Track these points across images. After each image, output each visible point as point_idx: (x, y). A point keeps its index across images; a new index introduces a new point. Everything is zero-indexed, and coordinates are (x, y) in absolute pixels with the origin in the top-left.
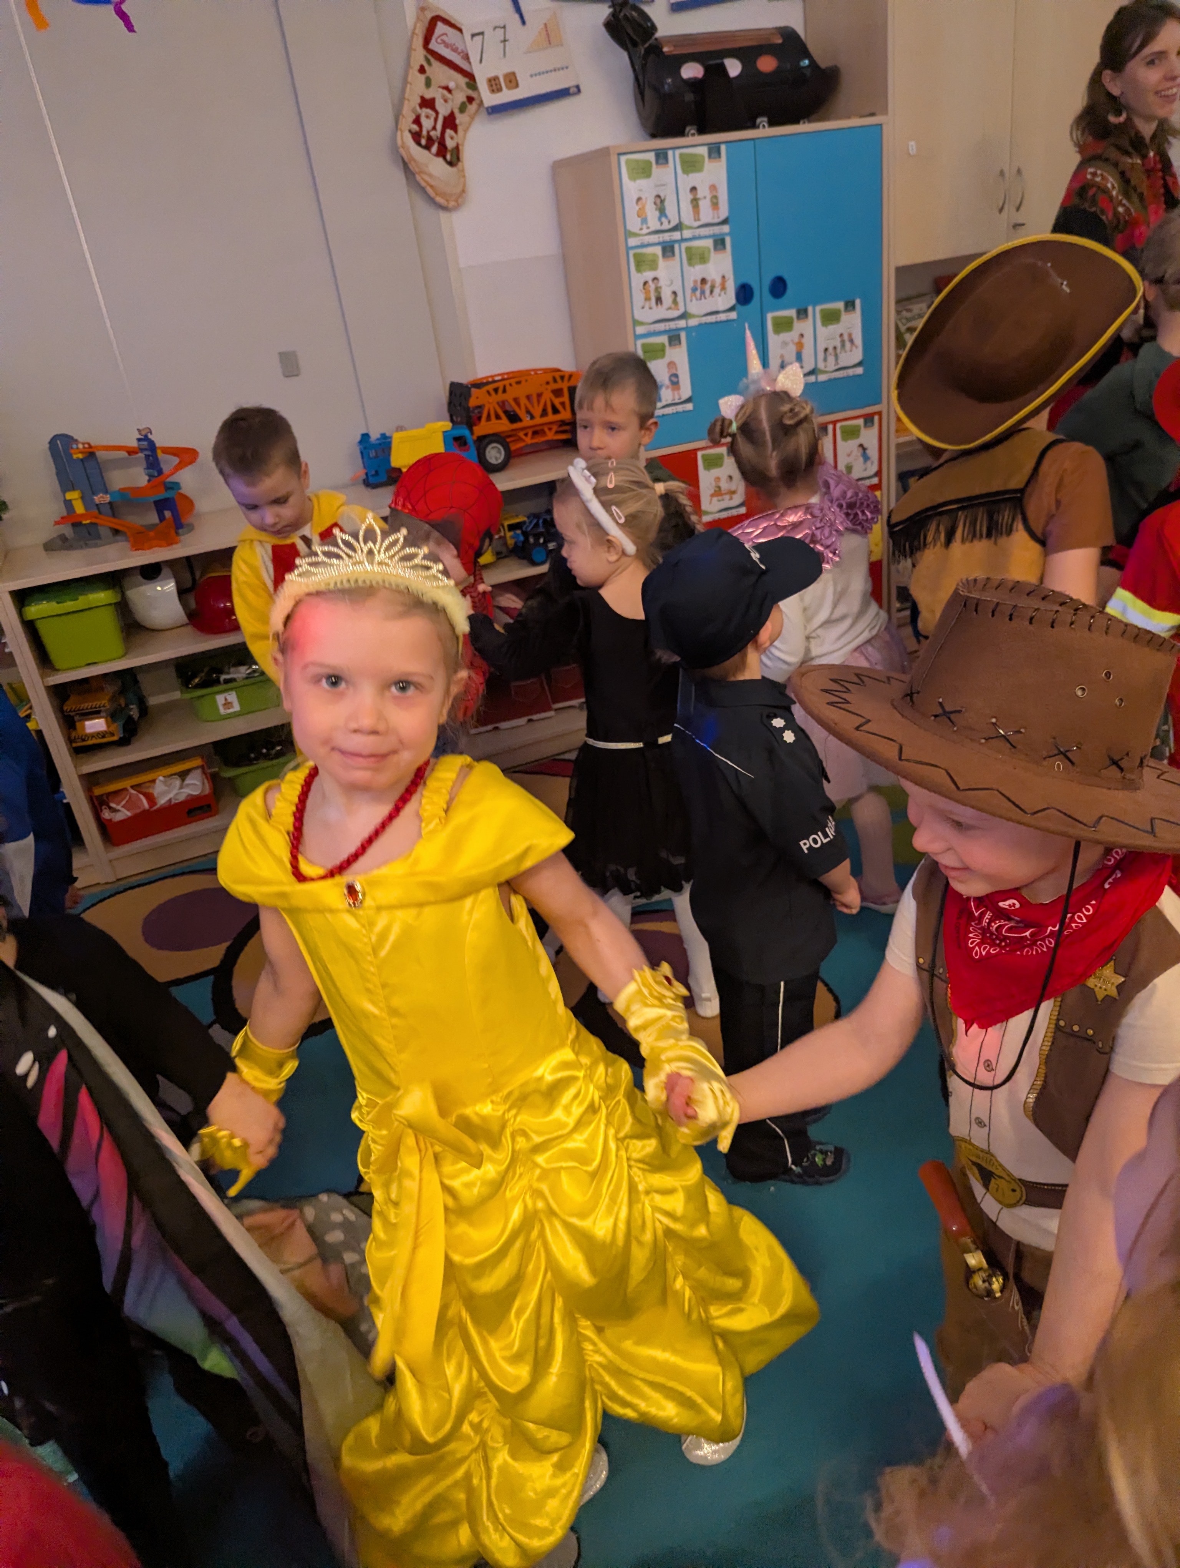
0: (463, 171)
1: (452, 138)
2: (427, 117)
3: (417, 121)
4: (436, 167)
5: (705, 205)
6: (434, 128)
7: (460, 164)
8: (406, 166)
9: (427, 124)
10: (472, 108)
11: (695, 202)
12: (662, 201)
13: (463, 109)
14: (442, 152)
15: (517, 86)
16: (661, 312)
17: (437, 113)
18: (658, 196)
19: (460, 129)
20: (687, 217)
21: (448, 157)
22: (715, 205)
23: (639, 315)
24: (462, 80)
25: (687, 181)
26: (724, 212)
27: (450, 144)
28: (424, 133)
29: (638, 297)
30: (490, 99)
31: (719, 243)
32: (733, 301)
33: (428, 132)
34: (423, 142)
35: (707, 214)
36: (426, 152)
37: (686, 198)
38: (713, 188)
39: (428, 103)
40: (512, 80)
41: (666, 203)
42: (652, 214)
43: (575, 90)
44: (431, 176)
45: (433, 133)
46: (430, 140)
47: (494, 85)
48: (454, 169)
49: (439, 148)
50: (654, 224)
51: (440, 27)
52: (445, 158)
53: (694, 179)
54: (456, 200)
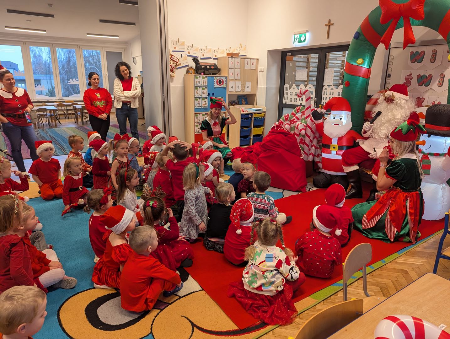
0: (175, 73)
4: (171, 73)
5: (204, 83)
6: (171, 68)
13: (175, 66)
16: (198, 95)
19: (175, 68)
20: (202, 84)
21: (173, 72)
22: (206, 83)
23: (195, 95)
24: (176, 63)
25: (202, 80)
26: (207, 84)
29: (195, 93)
31: (206, 87)
32: (207, 95)
35: (205, 84)
37: (202, 82)
38: (206, 81)
39: (170, 65)
41: (200, 82)
42: (198, 83)
51: (173, 56)
53: (203, 80)
54: (173, 77)
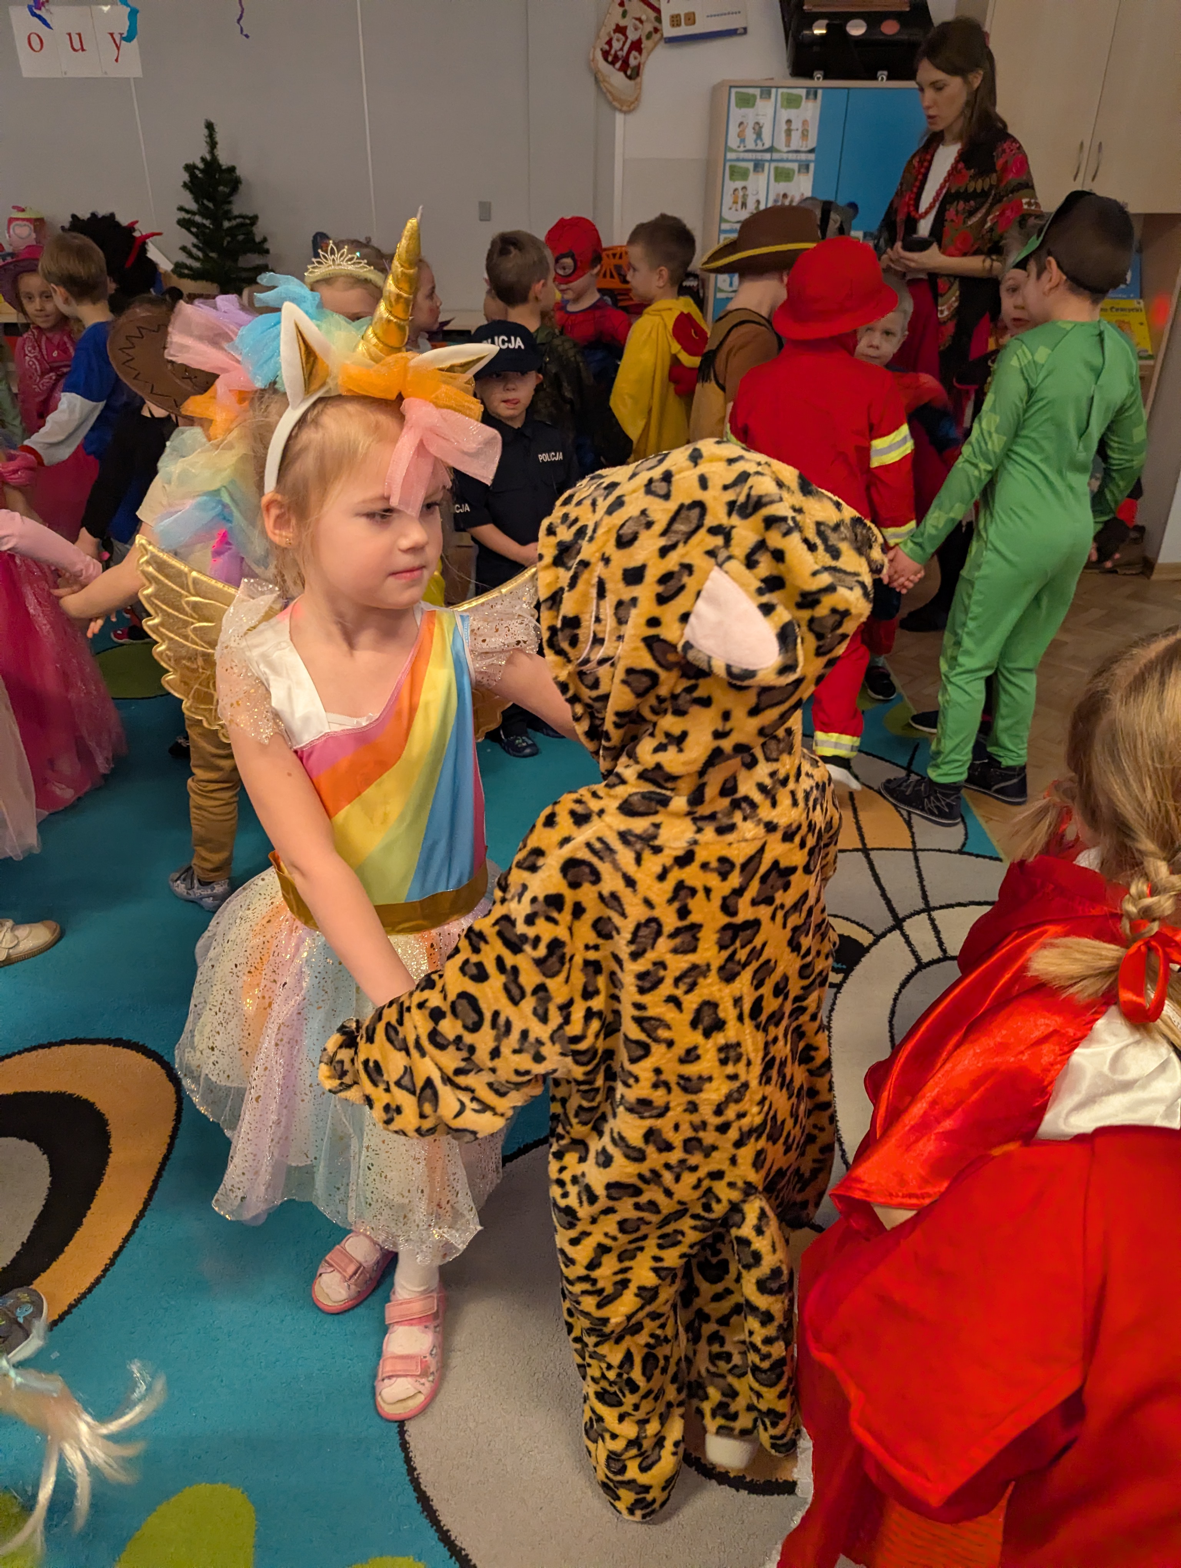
0: (641, 83)
1: (635, 58)
2: (618, 40)
3: (609, 43)
5: (796, 136)
7: (638, 79)
8: (596, 78)
9: (616, 45)
10: (656, 37)
11: (789, 132)
12: (761, 128)
13: (649, 36)
14: (625, 67)
15: (694, 23)
17: (627, 38)
18: (757, 123)
19: (644, 52)
20: (781, 144)
21: (629, 72)
22: (805, 135)
23: (726, 214)
24: (652, 14)
25: (785, 114)
26: (812, 143)
27: (633, 62)
28: (613, 52)
29: (728, 199)
30: (669, 31)
31: (804, 168)
33: (616, 52)
34: (610, 59)
35: (796, 142)
36: (610, 67)
37: (781, 128)
38: (805, 122)
39: (621, 30)
40: (691, 19)
41: (763, 130)
42: (750, 136)
43: (742, 31)
44: (612, 85)
45: (620, 53)
46: (616, 58)
47: (675, 21)
48: (632, 83)
49: (621, 66)
50: (750, 145)
52: (625, 73)
53: (791, 113)
54: (629, 106)
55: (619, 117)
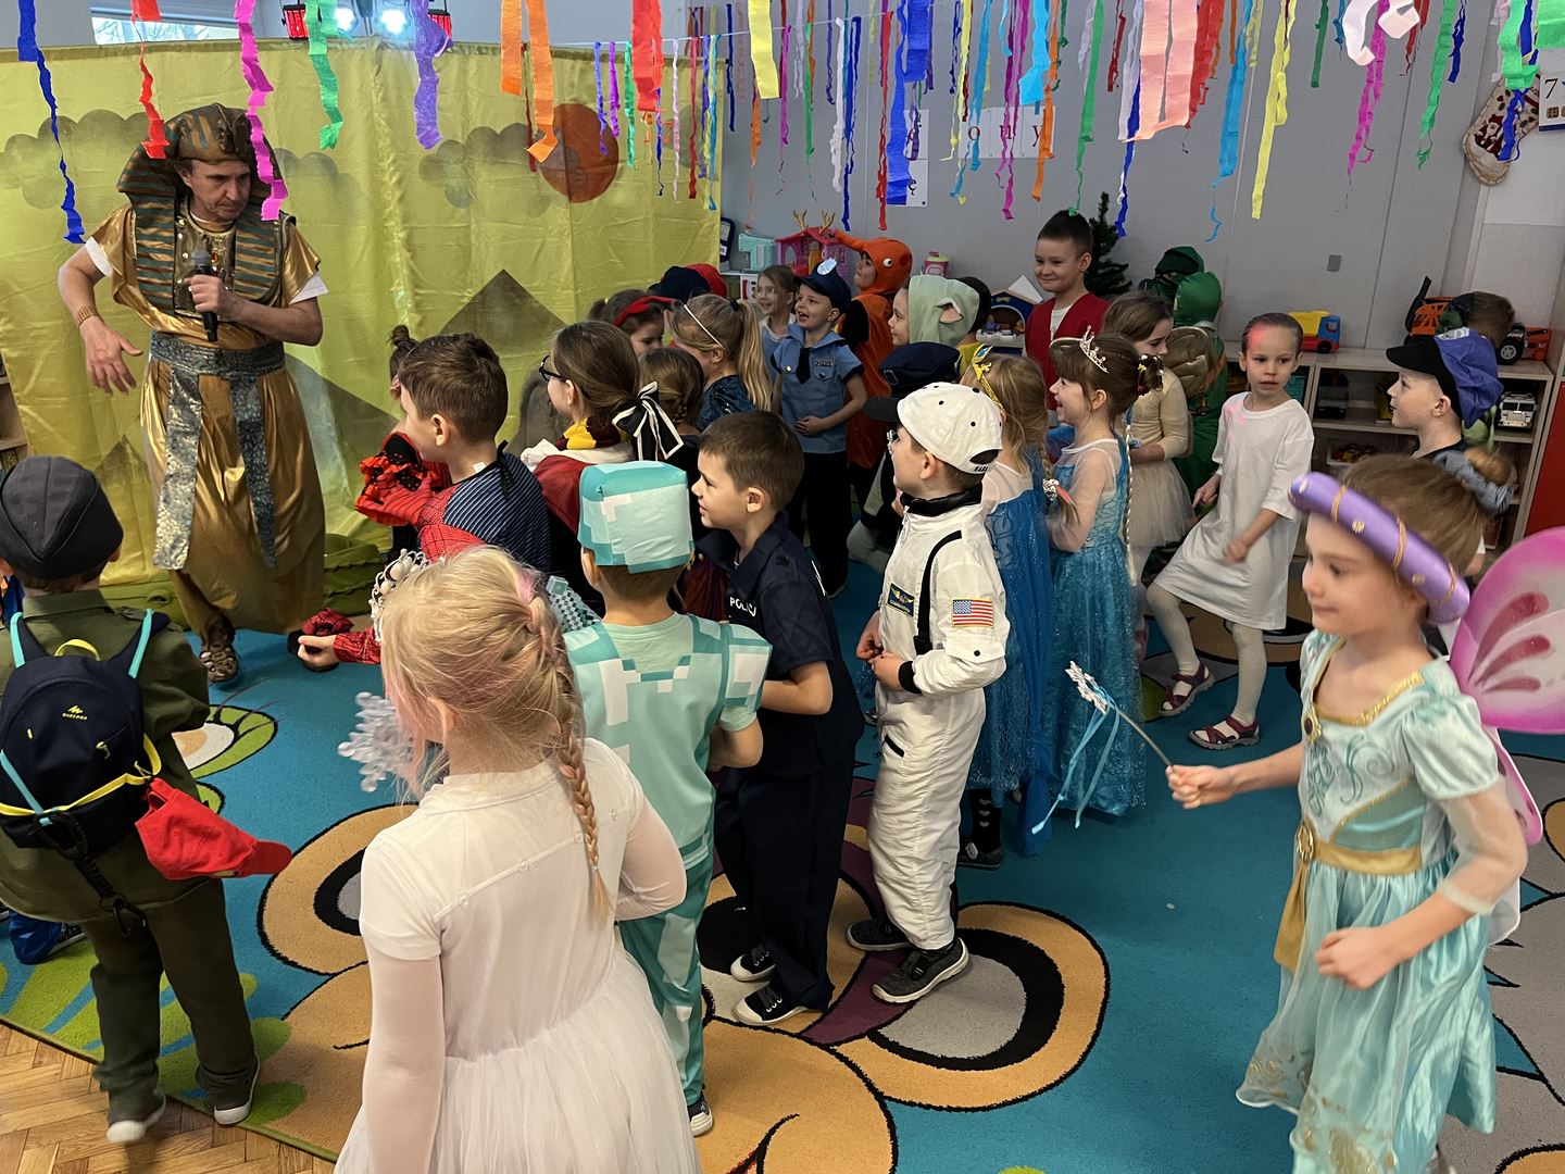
0: (1510, 163)
1: (1508, 142)
2: (1493, 128)
3: (1484, 130)
4: (1487, 159)
6: (1495, 135)
7: (1508, 159)
8: (1467, 158)
9: (1490, 132)
10: (1533, 124)
13: (1523, 125)
14: (1496, 149)
17: (1501, 126)
19: (1517, 137)
21: (1499, 153)
24: (1530, 108)
27: (1504, 145)
28: (1486, 137)
30: (1544, 121)
33: (1489, 137)
34: (1483, 143)
36: (1483, 149)
39: (1496, 119)
44: (1480, 163)
45: (1493, 138)
46: (1489, 142)
47: (1553, 112)
48: (1501, 162)
49: (1493, 148)
52: (1496, 154)
54: (1496, 180)
55: (1483, 189)
